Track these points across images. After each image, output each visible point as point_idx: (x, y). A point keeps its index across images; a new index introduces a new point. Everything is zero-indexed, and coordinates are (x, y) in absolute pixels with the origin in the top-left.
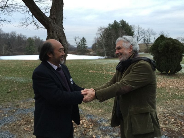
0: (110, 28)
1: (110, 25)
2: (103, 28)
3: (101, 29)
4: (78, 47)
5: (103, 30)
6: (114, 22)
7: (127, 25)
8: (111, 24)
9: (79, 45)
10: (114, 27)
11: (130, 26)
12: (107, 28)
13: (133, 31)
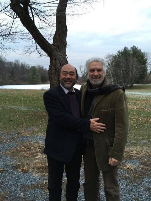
0: (119, 56)
1: (119, 52)
2: (112, 56)
3: (109, 56)
4: (83, 77)
5: (112, 57)
6: (124, 49)
7: (140, 51)
8: (121, 51)
9: (84, 74)
10: (124, 54)
11: (143, 53)
12: (116, 55)
13: (146, 59)
